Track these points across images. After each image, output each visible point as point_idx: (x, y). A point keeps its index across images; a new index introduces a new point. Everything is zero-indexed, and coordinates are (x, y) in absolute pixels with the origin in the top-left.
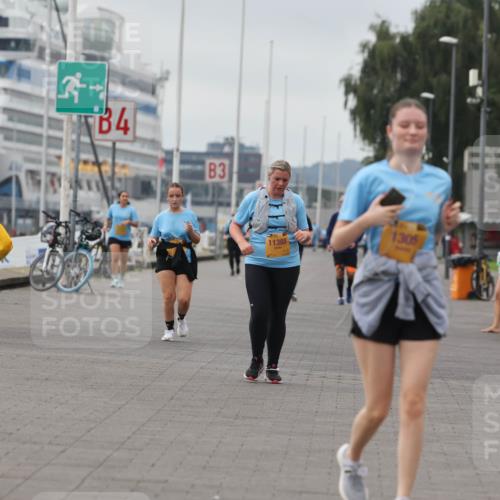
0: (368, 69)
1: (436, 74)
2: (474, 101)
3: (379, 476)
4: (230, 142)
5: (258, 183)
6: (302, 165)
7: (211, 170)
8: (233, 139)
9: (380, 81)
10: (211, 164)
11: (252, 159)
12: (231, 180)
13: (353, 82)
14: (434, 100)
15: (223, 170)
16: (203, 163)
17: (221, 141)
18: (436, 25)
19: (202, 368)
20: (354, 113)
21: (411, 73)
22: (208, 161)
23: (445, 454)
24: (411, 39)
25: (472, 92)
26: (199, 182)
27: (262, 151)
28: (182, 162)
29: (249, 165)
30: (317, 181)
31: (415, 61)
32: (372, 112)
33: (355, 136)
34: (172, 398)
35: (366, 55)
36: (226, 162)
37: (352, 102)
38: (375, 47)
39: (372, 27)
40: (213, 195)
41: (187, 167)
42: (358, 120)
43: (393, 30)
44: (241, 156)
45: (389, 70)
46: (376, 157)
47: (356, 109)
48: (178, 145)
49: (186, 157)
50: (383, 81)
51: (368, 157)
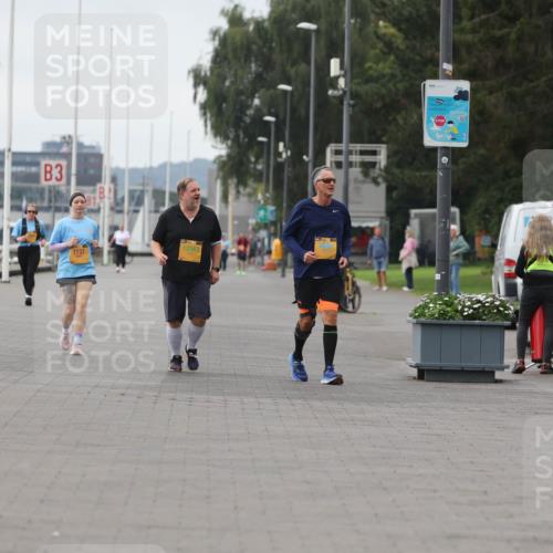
0: (219, 58)
1: (294, 63)
2: (336, 93)
3: (236, 508)
4: (67, 140)
5: (99, 185)
6: (148, 166)
7: (46, 172)
8: (70, 137)
9: (232, 72)
10: (46, 165)
11: (92, 160)
12: (69, 183)
13: (203, 74)
14: (292, 92)
15: (60, 172)
16: (37, 164)
17: (58, 139)
18: (294, 9)
19: (39, 391)
20: (204, 107)
21: (267, 64)
22: (43, 163)
23: (309, 483)
24: (266, 24)
25: (333, 83)
26: (34, 185)
27: (103, 151)
28: (14, 164)
29: (90, 166)
30: (165, 183)
31: (271, 48)
32: (224, 105)
33: (206, 133)
34: (6, 424)
35: (217, 43)
36: (64, 163)
37: (202, 95)
38: (225, 34)
39: (223, 13)
40: (50, 201)
41: (20, 169)
42: (208, 115)
43: (247, 15)
44: (79, 156)
45: (242, 61)
46: (229, 156)
47: (206, 102)
48: (10, 143)
49: (18, 159)
50: (236, 71)
51: (220, 156)
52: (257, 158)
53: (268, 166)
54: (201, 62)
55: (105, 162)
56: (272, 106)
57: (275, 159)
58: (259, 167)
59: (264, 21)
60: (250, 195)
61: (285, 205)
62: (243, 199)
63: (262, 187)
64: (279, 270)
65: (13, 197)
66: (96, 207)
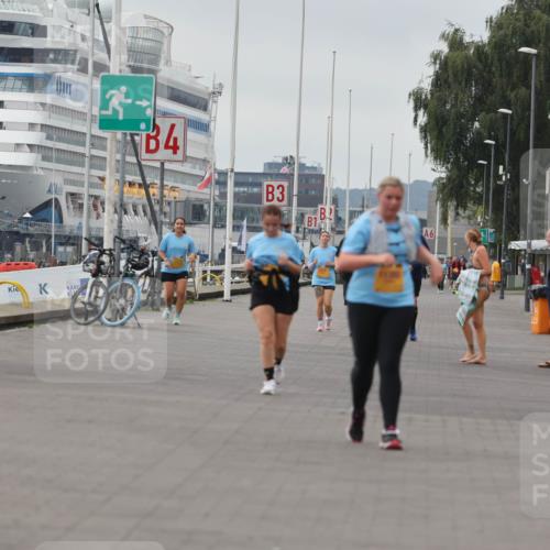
0: (439, 81)
1: (512, 91)
4: (289, 161)
5: (320, 206)
6: (368, 187)
7: (268, 193)
8: (292, 158)
9: (453, 96)
10: (268, 186)
11: (313, 181)
12: (290, 204)
13: (423, 97)
14: (512, 115)
15: (282, 193)
16: (260, 185)
17: (279, 160)
18: (514, 33)
20: (424, 130)
21: (487, 87)
22: (265, 183)
24: (486, 49)
26: (256, 206)
27: (324, 172)
28: (237, 184)
29: (311, 186)
31: (490, 73)
33: (427, 156)
35: (437, 66)
36: (286, 184)
37: (423, 119)
38: (446, 58)
39: (444, 36)
41: (242, 189)
42: (429, 138)
43: (467, 39)
44: (301, 177)
45: (463, 83)
46: (449, 178)
47: (426, 125)
48: (233, 165)
49: (241, 179)
50: (457, 95)
51: (441, 178)
52: (477, 182)
53: (488, 189)
54: (422, 85)
55: (326, 184)
56: (491, 129)
57: (495, 182)
58: (479, 190)
59: (484, 45)
60: (469, 218)
61: (504, 227)
62: (463, 221)
63: (481, 209)
64: (498, 292)
65: (234, 217)
66: (317, 228)
